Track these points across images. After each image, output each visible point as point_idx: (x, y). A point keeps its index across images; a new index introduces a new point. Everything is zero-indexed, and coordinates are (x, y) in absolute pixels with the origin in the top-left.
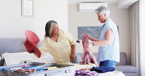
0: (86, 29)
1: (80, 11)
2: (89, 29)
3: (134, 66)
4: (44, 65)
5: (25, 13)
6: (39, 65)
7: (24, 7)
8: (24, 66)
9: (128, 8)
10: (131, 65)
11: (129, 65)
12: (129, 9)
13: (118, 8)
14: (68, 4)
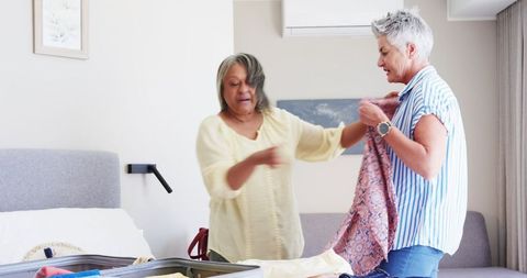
0: (313, 109)
1: (286, 32)
2: (323, 110)
3: (518, 269)
4: (130, 267)
5: (47, 40)
6: (111, 267)
7: (45, 13)
8: (44, 270)
9: (494, 18)
10: (505, 266)
11: (499, 265)
12: (497, 22)
13: (449, 19)
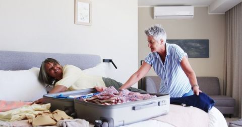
1: (155, 17)
9: (224, 14)
10: (226, 95)
11: (223, 95)
13: (209, 14)
14: (138, 8)
